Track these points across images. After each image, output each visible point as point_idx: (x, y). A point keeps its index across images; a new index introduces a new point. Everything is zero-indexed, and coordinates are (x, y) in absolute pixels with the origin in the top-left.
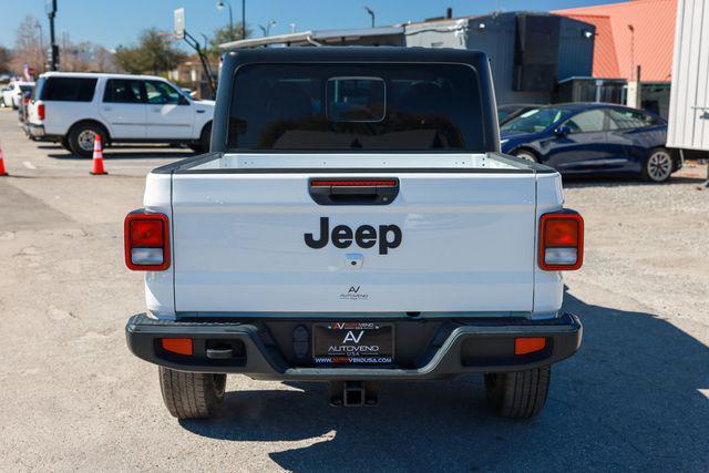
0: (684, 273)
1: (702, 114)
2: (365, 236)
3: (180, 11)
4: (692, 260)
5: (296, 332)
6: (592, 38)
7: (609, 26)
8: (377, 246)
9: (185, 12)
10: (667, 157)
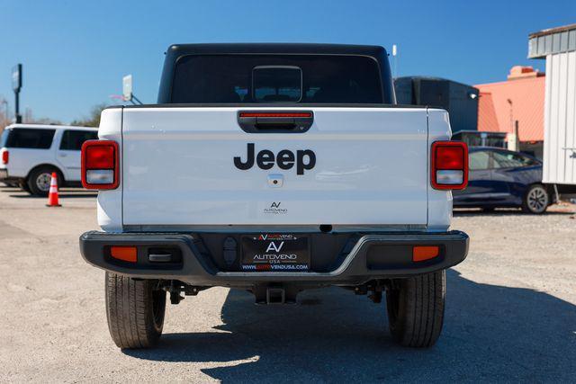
0: (561, 267)
1: (571, 154)
2: (285, 159)
3: (128, 78)
4: (568, 260)
5: (226, 242)
6: (477, 99)
7: (492, 101)
8: (295, 168)
9: (133, 78)
10: (544, 192)
